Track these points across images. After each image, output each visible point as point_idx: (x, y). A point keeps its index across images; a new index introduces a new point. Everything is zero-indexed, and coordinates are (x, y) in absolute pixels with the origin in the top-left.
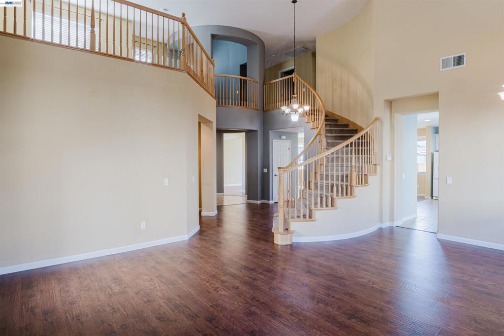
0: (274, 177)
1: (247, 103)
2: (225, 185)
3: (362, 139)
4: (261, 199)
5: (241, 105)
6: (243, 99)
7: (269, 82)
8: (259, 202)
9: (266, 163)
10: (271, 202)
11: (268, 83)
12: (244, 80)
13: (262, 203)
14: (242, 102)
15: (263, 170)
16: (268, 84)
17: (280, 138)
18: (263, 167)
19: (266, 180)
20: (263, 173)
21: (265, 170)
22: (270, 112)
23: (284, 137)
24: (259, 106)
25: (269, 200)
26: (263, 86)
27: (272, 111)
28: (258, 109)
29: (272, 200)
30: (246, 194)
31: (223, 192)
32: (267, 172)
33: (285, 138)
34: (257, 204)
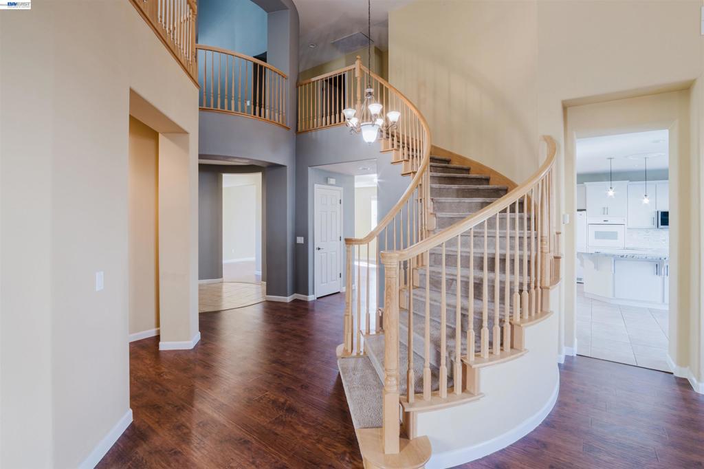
0: (316, 251)
1: (267, 111)
2: (225, 261)
3: (521, 210)
4: (293, 293)
5: (255, 114)
6: (259, 102)
7: (308, 81)
8: (288, 299)
9: (302, 227)
10: (311, 298)
11: (304, 82)
12: (261, 67)
13: (295, 301)
14: (257, 108)
15: (296, 240)
16: (305, 84)
17: (326, 181)
18: (297, 234)
19: (301, 256)
20: (296, 245)
21: (300, 240)
22: (310, 133)
23: (332, 181)
24: (289, 122)
25: (307, 294)
26: (297, 87)
27: (314, 133)
28: (288, 126)
29: (313, 293)
30: (263, 280)
31: (222, 277)
32: (303, 242)
33: (334, 183)
34: (286, 303)
